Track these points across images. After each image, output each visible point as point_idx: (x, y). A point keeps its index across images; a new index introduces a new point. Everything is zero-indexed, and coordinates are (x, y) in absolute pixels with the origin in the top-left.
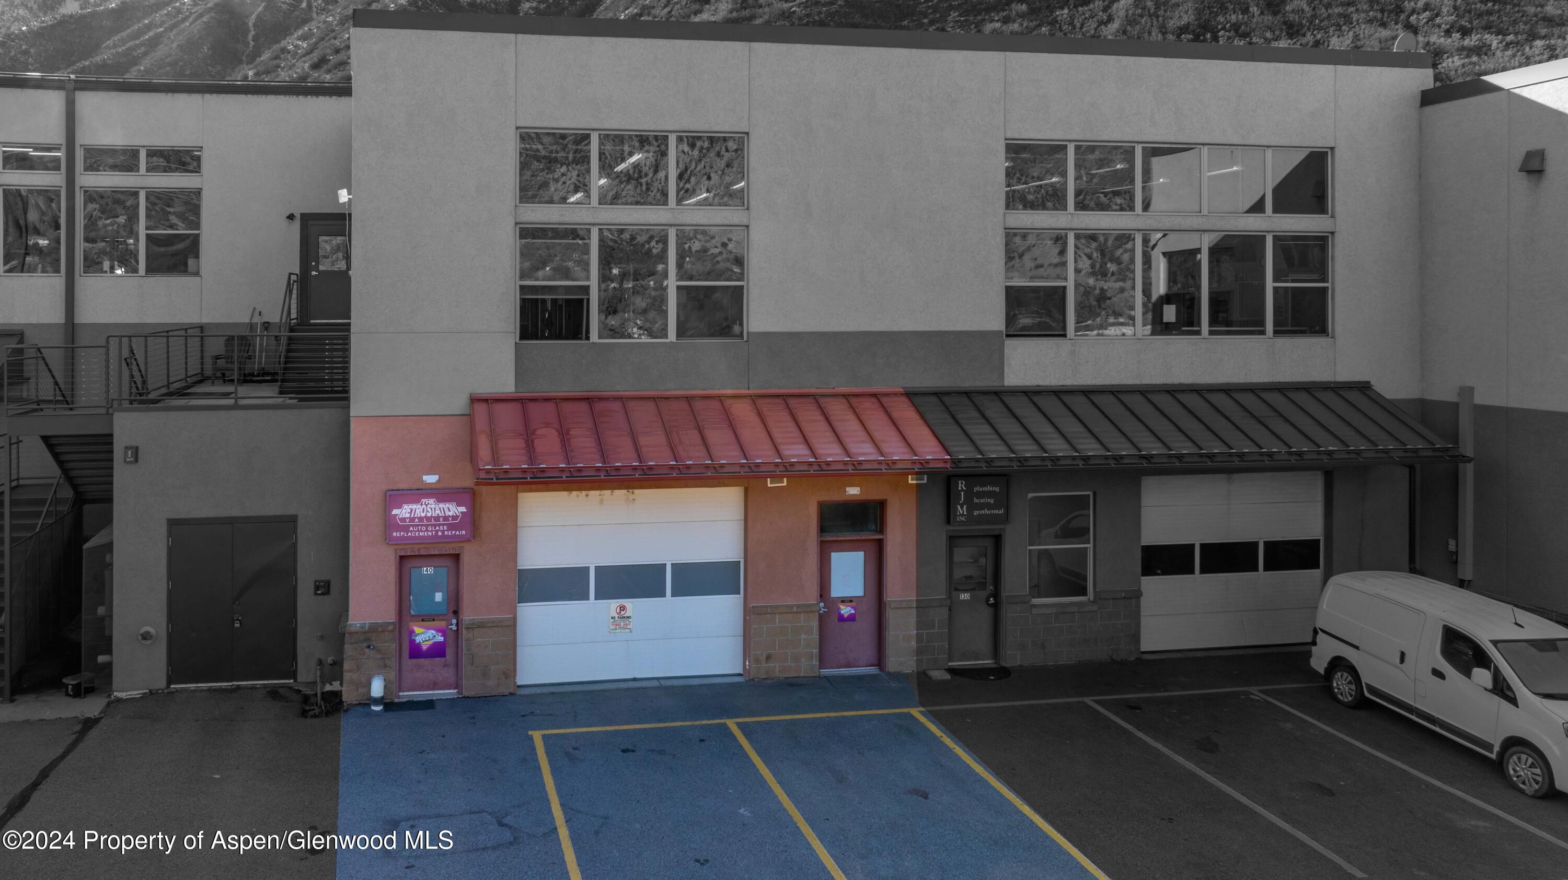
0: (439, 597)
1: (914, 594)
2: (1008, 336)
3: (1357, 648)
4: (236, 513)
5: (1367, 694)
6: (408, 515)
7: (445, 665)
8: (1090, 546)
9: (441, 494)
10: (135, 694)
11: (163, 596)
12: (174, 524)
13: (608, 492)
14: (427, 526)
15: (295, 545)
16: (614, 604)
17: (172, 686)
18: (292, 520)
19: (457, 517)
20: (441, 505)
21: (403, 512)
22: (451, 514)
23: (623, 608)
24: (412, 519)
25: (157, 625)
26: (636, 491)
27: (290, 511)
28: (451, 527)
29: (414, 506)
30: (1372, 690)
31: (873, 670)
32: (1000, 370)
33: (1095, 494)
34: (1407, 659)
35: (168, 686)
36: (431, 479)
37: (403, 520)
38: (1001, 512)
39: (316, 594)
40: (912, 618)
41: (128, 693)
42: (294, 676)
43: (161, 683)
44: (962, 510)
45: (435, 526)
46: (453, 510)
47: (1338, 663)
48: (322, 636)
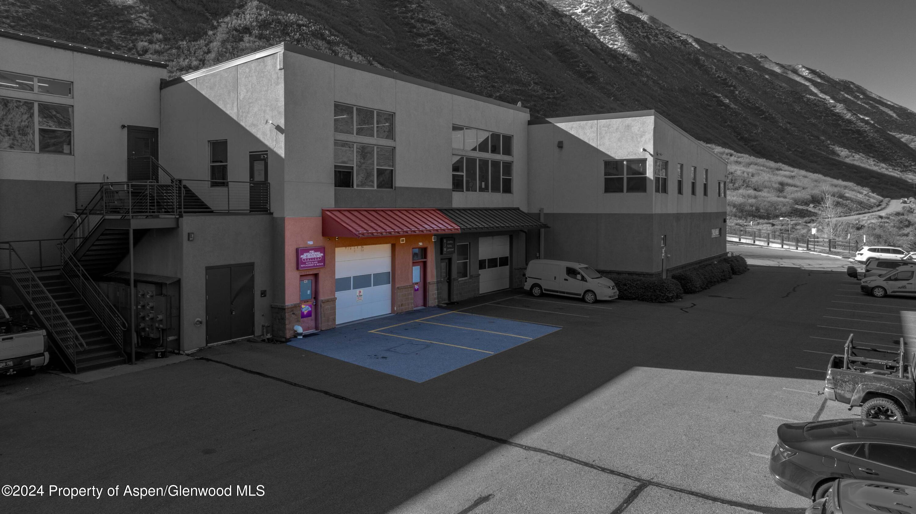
0: (309, 292)
1: (436, 278)
2: (453, 191)
3: (541, 279)
4: (232, 262)
5: (544, 292)
6: (305, 258)
7: (312, 320)
8: (468, 260)
9: (316, 250)
10: (194, 350)
11: (204, 303)
12: (208, 269)
13: (356, 247)
14: (311, 262)
15: (253, 276)
16: (358, 291)
17: (208, 345)
18: (252, 265)
19: (320, 258)
20: (316, 253)
21: (304, 256)
22: (318, 257)
23: (360, 292)
24: (307, 259)
25: (201, 316)
26: (364, 246)
27: (252, 261)
28: (319, 262)
29: (307, 254)
30: (546, 290)
31: (423, 307)
32: (451, 202)
33: (470, 243)
34: (557, 278)
35: (207, 345)
36: (311, 243)
37: (304, 260)
38: (453, 250)
39: (262, 297)
40: (435, 287)
41: (191, 351)
42: (253, 333)
43: (204, 344)
44: (445, 249)
45: (314, 261)
46: (319, 255)
47: (535, 285)
48: (263, 315)
